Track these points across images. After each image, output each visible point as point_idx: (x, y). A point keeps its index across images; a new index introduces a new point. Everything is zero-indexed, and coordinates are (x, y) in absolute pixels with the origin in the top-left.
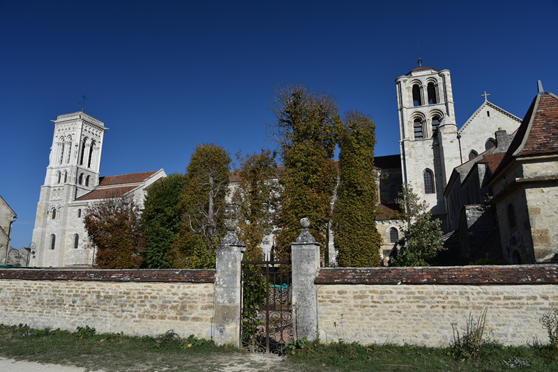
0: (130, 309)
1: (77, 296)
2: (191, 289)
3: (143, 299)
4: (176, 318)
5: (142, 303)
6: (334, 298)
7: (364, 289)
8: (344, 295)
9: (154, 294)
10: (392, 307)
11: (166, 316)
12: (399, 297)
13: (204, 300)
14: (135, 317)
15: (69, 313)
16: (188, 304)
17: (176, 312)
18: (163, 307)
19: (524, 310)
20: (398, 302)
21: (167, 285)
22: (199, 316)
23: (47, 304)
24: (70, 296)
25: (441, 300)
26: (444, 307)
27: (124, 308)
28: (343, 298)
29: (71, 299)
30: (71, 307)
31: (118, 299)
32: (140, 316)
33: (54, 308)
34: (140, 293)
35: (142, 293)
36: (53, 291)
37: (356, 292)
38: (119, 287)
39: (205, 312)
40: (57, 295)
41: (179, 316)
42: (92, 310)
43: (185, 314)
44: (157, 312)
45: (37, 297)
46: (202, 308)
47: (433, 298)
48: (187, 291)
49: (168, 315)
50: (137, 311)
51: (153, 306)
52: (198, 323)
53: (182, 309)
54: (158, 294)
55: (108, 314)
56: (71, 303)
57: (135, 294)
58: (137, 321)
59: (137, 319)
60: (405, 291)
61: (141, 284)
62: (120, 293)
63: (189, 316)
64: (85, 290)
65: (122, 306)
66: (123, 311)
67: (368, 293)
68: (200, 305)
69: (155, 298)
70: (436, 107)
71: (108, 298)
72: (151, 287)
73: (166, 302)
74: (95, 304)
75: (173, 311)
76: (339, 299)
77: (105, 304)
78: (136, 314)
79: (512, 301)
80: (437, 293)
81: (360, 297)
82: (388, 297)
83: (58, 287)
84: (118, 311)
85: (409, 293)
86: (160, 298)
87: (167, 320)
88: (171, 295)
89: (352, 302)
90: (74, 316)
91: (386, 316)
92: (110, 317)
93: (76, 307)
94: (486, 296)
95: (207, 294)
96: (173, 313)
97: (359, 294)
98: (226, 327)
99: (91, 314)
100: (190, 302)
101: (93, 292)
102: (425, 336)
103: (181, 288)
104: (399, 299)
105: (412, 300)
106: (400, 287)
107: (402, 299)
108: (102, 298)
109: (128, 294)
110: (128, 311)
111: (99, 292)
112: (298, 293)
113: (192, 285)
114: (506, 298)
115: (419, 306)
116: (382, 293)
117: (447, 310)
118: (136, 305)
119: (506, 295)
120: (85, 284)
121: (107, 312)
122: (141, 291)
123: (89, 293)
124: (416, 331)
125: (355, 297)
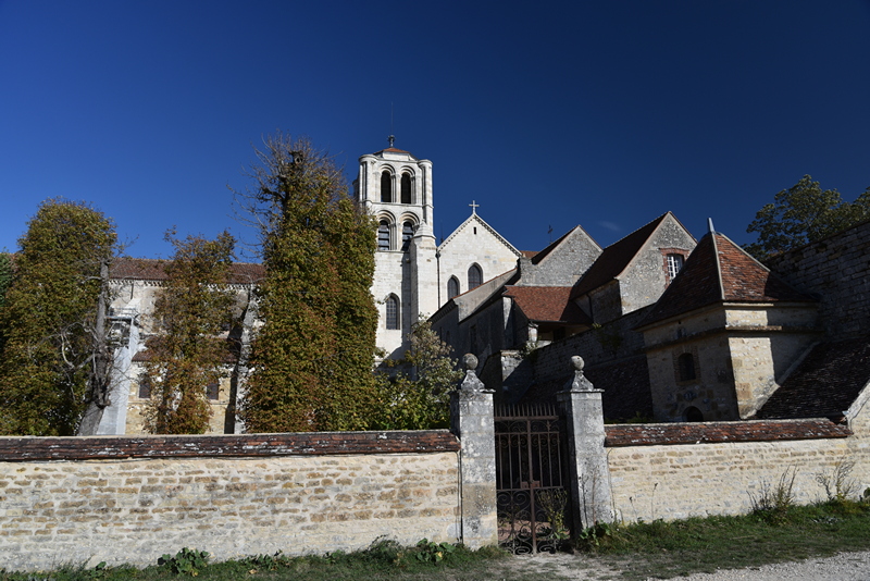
0: (292, 506)
1: (152, 490)
2: (417, 463)
3: (320, 486)
4: (391, 514)
5: (320, 494)
6: (628, 465)
7: (661, 451)
8: (640, 460)
9: (344, 475)
10: (692, 472)
11: (371, 512)
12: (699, 458)
13: (440, 480)
14: (303, 520)
15: (133, 527)
16: (412, 489)
17: (390, 504)
18: (363, 497)
19: (807, 466)
20: (698, 465)
21: (370, 459)
22: (435, 507)
23: (63, 514)
24: (134, 491)
25: (738, 460)
26: (741, 468)
27: (278, 506)
28: (639, 463)
29: (136, 498)
30: (137, 515)
31: (263, 490)
32: (314, 517)
33: (85, 520)
34: (314, 476)
35: (319, 476)
36: (80, 483)
37: (653, 456)
38: (264, 466)
39: (442, 499)
40: (94, 492)
41: (396, 511)
42: (197, 516)
43: (408, 506)
44: (352, 507)
45: (29, 501)
46: (439, 493)
47: (731, 458)
48: (410, 467)
49: (374, 511)
50: (307, 508)
51: (342, 497)
52: (433, 518)
53: (402, 498)
54: (352, 475)
55: (239, 520)
56: (137, 506)
57: (302, 477)
58: (308, 528)
59: (309, 523)
60: (705, 451)
61: (315, 458)
62: (268, 477)
63: (416, 508)
64: (177, 477)
65: (272, 502)
66: (275, 512)
67: (666, 456)
68: (433, 488)
69: (348, 482)
70: (411, 208)
71: (237, 489)
72: (337, 463)
73: (370, 489)
74: (204, 504)
75: (384, 502)
76: (634, 466)
77: (231, 502)
78: (307, 515)
79: (797, 457)
80: (734, 452)
81: (658, 462)
82: (688, 459)
83: (95, 475)
84: (262, 513)
85: (708, 454)
86: (358, 482)
87: (373, 519)
88: (379, 476)
89: (649, 468)
90: (147, 534)
91: (687, 483)
92: (245, 525)
93: (150, 513)
94: (776, 453)
95: (446, 470)
96: (384, 507)
97: (656, 457)
98: (482, 519)
99: (196, 523)
100: (416, 485)
101: (198, 480)
102: (727, 504)
103: (398, 463)
104: (699, 462)
105: (712, 461)
106: (699, 446)
107: (702, 461)
108: (220, 491)
109: (285, 478)
110: (286, 511)
111: (214, 480)
112: (585, 460)
113: (419, 457)
114: (793, 455)
115: (718, 469)
116: (681, 455)
117: (745, 470)
118: (305, 499)
119: (792, 451)
120: (174, 465)
121: (238, 517)
122: (315, 471)
123: (188, 481)
124: (719, 498)
125: (651, 462)
